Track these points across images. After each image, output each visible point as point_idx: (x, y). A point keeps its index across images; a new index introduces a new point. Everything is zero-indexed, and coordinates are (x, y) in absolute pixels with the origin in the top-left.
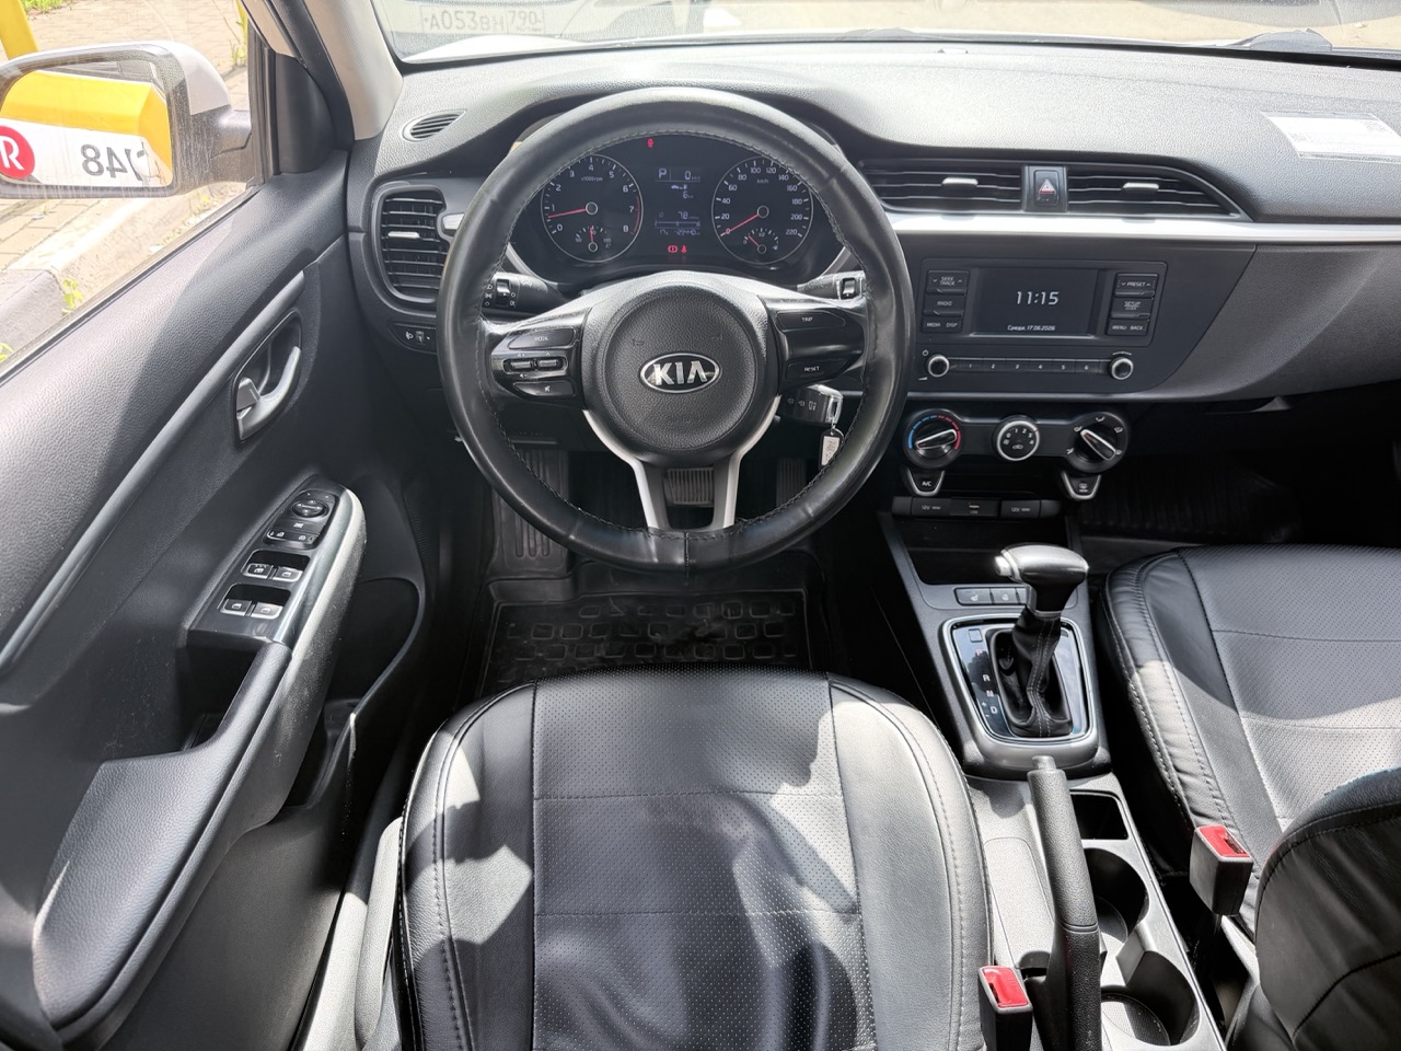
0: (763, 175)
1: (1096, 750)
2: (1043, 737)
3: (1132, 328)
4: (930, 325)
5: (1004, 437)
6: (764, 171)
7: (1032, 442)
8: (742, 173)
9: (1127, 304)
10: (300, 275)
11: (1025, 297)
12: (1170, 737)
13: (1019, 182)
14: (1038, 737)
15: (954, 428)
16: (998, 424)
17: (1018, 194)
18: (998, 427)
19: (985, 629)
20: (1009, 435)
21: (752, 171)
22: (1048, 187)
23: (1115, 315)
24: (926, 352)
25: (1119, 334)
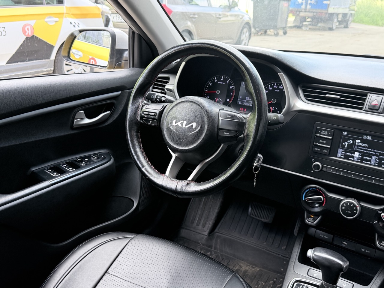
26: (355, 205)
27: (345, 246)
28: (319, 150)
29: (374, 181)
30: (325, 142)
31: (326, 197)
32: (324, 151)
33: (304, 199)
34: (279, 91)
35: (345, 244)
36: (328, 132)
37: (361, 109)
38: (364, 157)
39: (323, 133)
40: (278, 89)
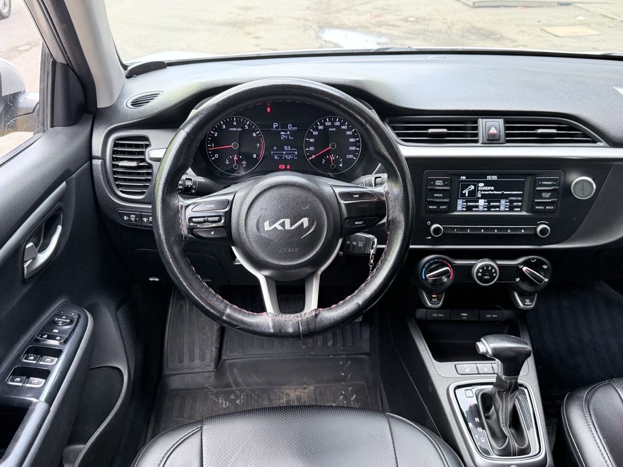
26: (493, 267)
27: (465, 318)
28: (435, 207)
29: (509, 231)
30: (441, 195)
31: (454, 267)
32: (441, 207)
33: (424, 278)
34: (335, 129)
35: (465, 316)
36: (444, 181)
37: (477, 141)
38: (491, 204)
39: (437, 184)
40: (333, 126)
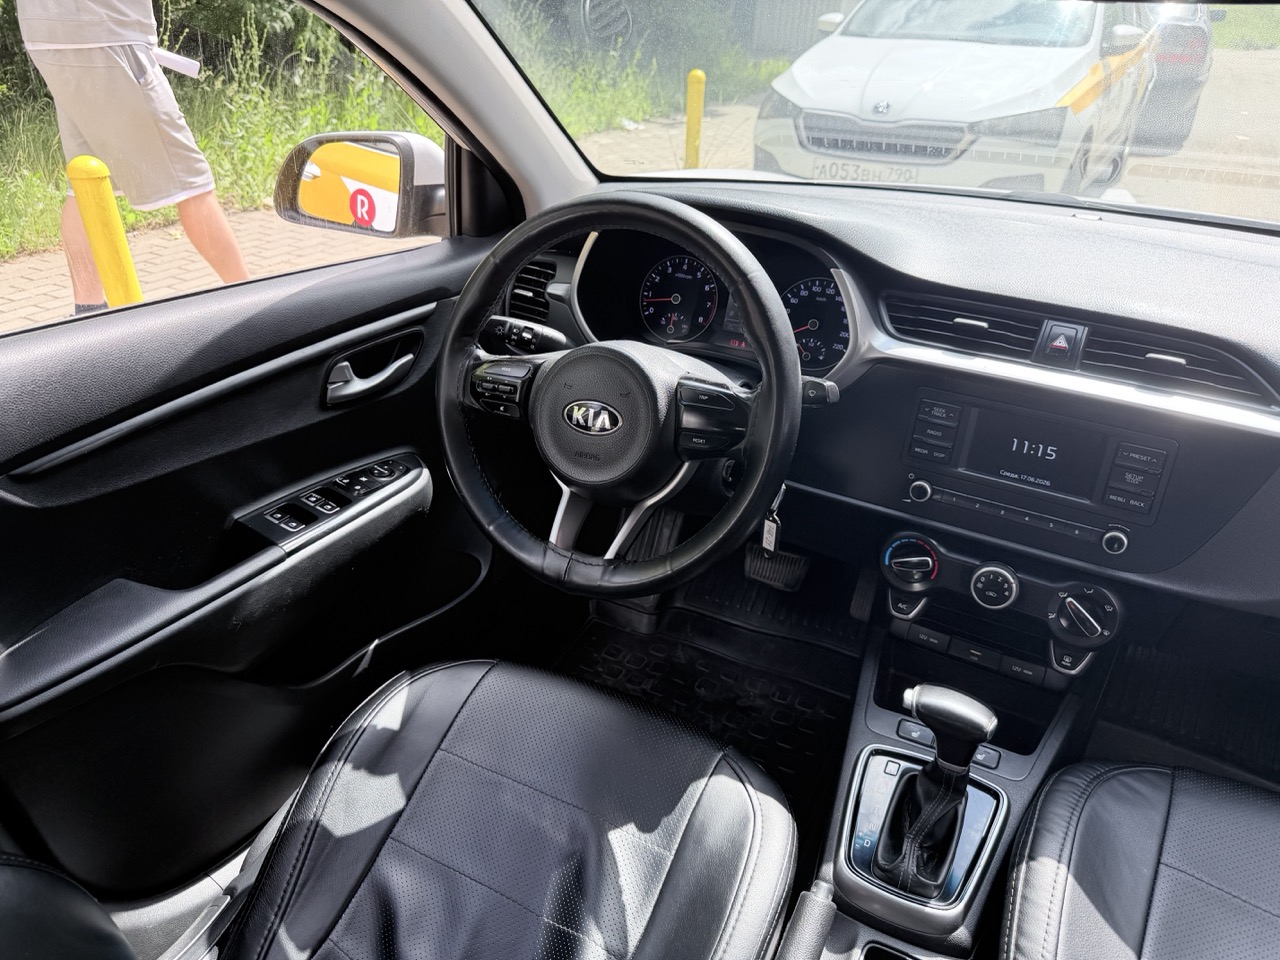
0: (823, 294)
1: (955, 928)
2: (901, 889)
3: (1132, 502)
4: (917, 450)
5: (978, 580)
6: (824, 290)
7: (1007, 593)
8: (805, 290)
9: (1128, 476)
10: (432, 306)
11: (1021, 446)
12: (1023, 943)
13: (1035, 334)
14: (896, 887)
15: (932, 558)
16: (978, 566)
17: (1030, 345)
18: (974, 569)
19: (905, 764)
20: (983, 579)
21: (814, 289)
22: (1061, 343)
23: (1113, 484)
24: (911, 476)
25: (1116, 504)
